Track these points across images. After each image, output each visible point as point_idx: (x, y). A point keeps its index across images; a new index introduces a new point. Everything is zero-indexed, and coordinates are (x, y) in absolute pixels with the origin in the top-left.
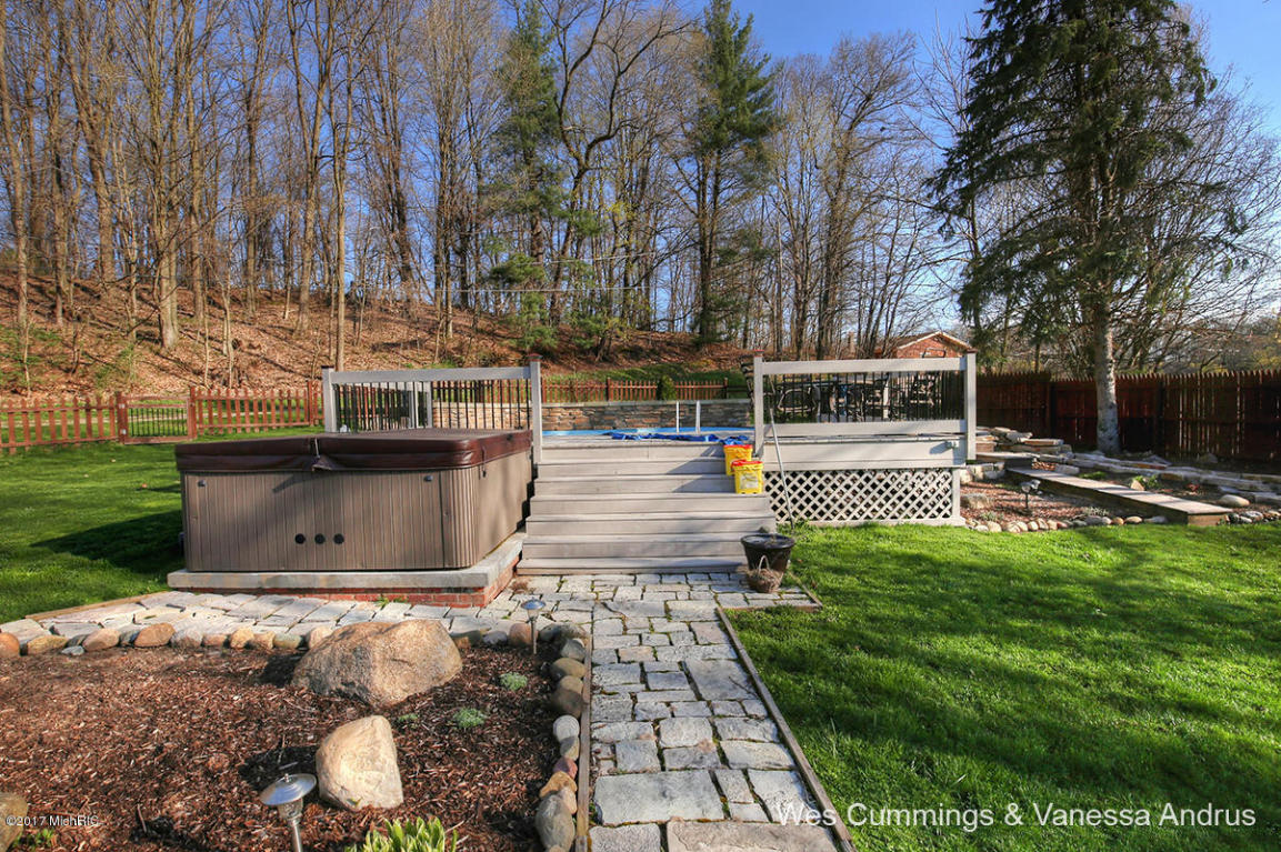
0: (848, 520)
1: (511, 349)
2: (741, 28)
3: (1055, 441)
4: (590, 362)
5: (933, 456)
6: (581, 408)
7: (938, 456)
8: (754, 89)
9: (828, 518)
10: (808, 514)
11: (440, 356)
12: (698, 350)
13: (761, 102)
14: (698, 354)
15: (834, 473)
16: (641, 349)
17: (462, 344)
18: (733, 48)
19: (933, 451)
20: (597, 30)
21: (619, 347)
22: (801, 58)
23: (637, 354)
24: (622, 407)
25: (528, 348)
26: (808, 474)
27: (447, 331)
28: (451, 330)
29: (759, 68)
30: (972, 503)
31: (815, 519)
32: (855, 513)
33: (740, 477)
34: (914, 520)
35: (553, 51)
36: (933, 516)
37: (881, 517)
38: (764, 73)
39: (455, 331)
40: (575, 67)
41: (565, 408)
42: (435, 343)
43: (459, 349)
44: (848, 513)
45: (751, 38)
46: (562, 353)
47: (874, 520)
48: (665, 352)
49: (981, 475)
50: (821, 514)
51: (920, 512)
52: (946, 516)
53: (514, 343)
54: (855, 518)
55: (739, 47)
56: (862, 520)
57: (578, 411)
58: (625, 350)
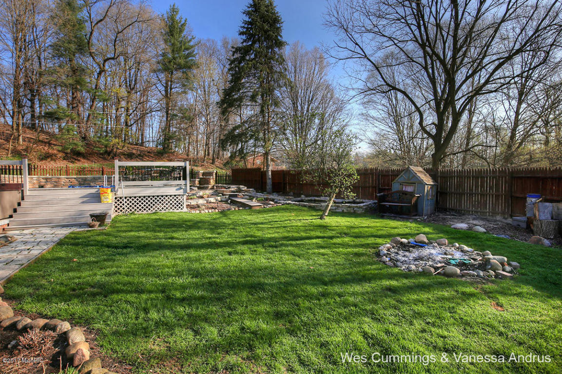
0: (149, 212)
1: (59, 151)
2: (182, 23)
3: (251, 189)
4: (105, 159)
5: (177, 191)
6: (75, 178)
7: (179, 191)
8: (187, 49)
9: (143, 211)
10: (135, 210)
11: (12, 153)
12: (162, 156)
13: (189, 55)
14: (162, 157)
15: (144, 197)
16: (134, 154)
17: (27, 147)
18: (178, 30)
19: (177, 190)
20: (108, 10)
21: (122, 152)
22: (208, 40)
23: (131, 156)
24: (94, 178)
25: (69, 151)
26: (135, 197)
27: (18, 140)
28: (21, 140)
29: (190, 41)
30: (201, 206)
31: (138, 211)
32: (152, 209)
33: (102, 198)
34: (171, 210)
35: (84, 14)
36: (178, 209)
37: (160, 210)
38: (191, 44)
39: (24, 140)
40: (97, 23)
41: (67, 178)
42: (10, 146)
43: (26, 150)
44: (149, 209)
45: (186, 28)
46: (89, 154)
47: (158, 211)
48: (146, 156)
49: (220, 200)
50: (140, 210)
51: (173, 208)
52: (182, 209)
53: (60, 148)
54: (152, 211)
55: (181, 31)
56: (154, 211)
57: (73, 179)
58: (125, 154)
